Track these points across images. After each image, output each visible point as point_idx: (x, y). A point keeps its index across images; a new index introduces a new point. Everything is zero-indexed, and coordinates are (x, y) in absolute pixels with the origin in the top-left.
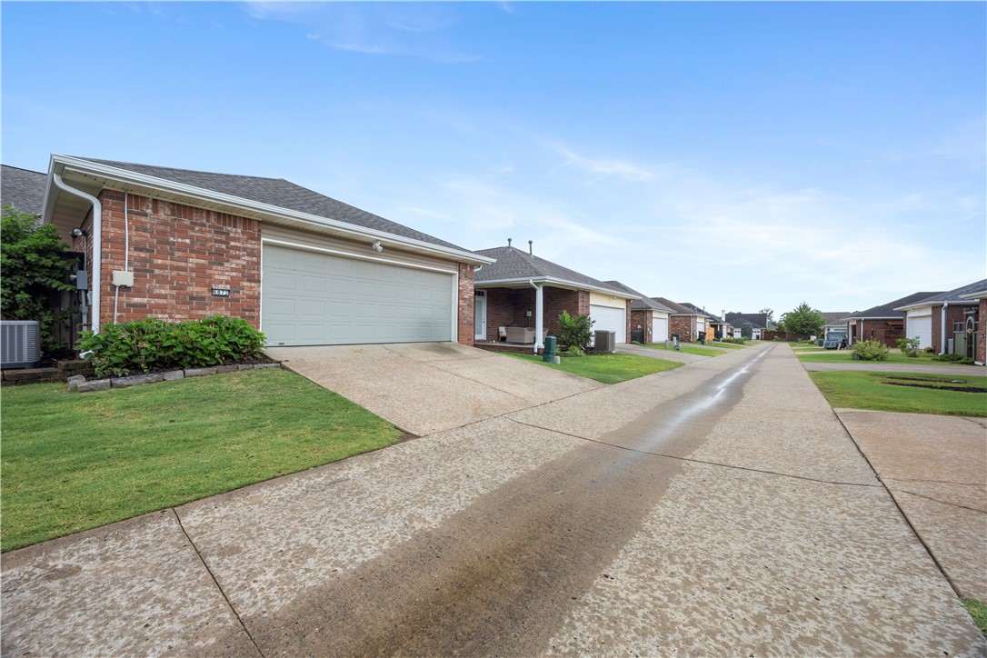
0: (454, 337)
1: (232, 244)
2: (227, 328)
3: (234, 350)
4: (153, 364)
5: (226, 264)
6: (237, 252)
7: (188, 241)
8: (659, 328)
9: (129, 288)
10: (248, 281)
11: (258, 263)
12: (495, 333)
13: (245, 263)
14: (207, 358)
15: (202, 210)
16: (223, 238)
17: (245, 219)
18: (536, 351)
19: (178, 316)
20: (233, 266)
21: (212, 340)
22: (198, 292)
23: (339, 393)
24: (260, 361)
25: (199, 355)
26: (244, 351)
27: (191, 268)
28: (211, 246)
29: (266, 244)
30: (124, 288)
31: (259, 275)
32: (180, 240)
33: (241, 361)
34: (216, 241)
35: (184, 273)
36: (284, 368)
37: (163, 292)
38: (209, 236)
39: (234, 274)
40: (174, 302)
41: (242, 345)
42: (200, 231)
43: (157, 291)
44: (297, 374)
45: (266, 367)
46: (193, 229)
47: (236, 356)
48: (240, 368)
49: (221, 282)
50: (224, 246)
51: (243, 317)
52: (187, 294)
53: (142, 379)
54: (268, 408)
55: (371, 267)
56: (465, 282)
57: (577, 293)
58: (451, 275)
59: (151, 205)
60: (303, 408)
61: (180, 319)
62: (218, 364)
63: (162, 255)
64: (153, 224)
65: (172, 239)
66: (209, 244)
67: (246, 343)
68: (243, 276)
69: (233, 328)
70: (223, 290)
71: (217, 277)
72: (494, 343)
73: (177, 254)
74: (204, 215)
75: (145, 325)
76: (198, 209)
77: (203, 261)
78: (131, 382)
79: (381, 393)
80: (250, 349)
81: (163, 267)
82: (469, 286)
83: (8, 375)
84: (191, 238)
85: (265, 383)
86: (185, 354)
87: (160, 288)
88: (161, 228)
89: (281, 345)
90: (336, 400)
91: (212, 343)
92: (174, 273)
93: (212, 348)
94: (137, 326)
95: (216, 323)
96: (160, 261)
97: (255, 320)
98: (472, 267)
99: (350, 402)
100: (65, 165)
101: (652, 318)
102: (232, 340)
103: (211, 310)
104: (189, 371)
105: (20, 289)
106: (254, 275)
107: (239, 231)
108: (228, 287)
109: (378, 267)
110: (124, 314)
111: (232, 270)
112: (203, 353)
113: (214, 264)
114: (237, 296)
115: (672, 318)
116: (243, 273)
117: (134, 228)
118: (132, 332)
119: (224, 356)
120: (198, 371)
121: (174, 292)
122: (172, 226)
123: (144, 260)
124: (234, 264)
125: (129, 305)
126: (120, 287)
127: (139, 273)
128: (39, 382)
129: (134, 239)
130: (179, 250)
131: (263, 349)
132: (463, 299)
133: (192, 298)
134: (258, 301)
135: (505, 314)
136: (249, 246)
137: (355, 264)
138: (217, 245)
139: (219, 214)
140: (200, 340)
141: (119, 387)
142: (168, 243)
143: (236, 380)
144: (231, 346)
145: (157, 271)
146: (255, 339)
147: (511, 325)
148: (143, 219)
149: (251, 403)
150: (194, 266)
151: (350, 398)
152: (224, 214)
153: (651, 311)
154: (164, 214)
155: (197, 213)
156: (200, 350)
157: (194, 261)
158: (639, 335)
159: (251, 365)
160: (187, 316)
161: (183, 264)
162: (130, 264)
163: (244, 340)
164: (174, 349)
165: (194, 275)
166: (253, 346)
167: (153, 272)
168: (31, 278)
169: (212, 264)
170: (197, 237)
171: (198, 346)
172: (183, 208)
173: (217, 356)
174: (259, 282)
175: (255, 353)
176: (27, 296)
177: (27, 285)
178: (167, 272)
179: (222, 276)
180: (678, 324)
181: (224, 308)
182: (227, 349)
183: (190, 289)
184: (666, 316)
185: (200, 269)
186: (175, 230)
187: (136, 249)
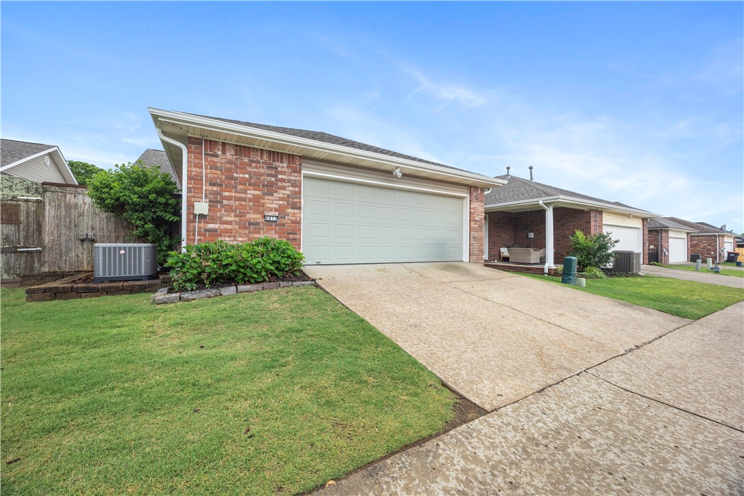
0: (466, 258)
1: (280, 176)
2: (273, 249)
3: (277, 268)
4: (216, 280)
5: (275, 195)
6: (284, 184)
7: (247, 176)
8: (677, 249)
9: (206, 216)
10: (292, 208)
11: (299, 193)
12: (497, 253)
13: (289, 193)
14: (255, 276)
15: (257, 150)
16: (273, 172)
17: (289, 155)
18: (546, 271)
19: (240, 239)
20: (281, 195)
21: (260, 259)
22: (254, 219)
23: (367, 319)
24: (299, 279)
25: (249, 272)
26: (286, 270)
27: (250, 198)
28: (264, 180)
29: (306, 177)
30: (202, 216)
31: (300, 202)
32: (241, 175)
33: (284, 279)
34: (268, 175)
35: (244, 203)
36: (317, 286)
37: (229, 219)
38: (262, 171)
39: (281, 202)
40: (237, 227)
41: (284, 264)
42: (256, 167)
43: (225, 219)
44: (328, 293)
45: (303, 285)
46: (251, 166)
47: (280, 274)
48: (282, 286)
49: (271, 210)
50: (273, 179)
51: (288, 239)
52: (247, 220)
53: (205, 293)
54: (294, 335)
55: (391, 193)
56: (475, 205)
57: (589, 212)
58: (462, 198)
59: (220, 148)
60: (329, 339)
61: (241, 241)
62: (264, 281)
63: (229, 188)
64: (222, 163)
65: (235, 175)
66: (263, 178)
67: (287, 262)
68: (288, 204)
69: (278, 249)
70: (273, 216)
71: (268, 205)
72: (496, 263)
73: (240, 187)
74: (259, 154)
75: (212, 246)
76: (254, 148)
77: (258, 193)
78: (195, 296)
79: (411, 322)
80: (291, 267)
81: (229, 198)
82: (480, 208)
83: (125, 286)
84: (249, 173)
85: (298, 302)
86: (239, 272)
87: (228, 215)
88: (228, 166)
89: (318, 264)
90: (364, 329)
91: (260, 262)
92: (237, 203)
93: (259, 266)
94: (206, 247)
95: (265, 244)
96: (227, 194)
97: (297, 242)
98: (483, 190)
99: (379, 333)
100: (158, 116)
101: (668, 238)
102: (276, 260)
103: (264, 233)
104: (241, 287)
105: (149, 221)
106: (296, 202)
107: (285, 165)
108: (277, 214)
109: (397, 193)
110: (202, 237)
111: (280, 199)
112: (252, 271)
113: (266, 194)
114: (283, 221)
115: (691, 237)
116: (288, 202)
117: (209, 167)
118: (200, 251)
119: (270, 273)
120: (248, 287)
121: (237, 219)
122: (236, 164)
123: (216, 193)
124: (281, 193)
125: (206, 230)
126: (200, 215)
127: (213, 204)
128: (145, 292)
129: (209, 176)
130: (240, 184)
131: (302, 268)
132: (474, 221)
133: (250, 224)
134: (300, 226)
135: (505, 236)
136: (293, 178)
137: (377, 191)
138: (268, 178)
139: (270, 151)
140: (250, 259)
141: (186, 301)
142: (233, 178)
143: (275, 298)
144: (275, 265)
145: (225, 202)
146: (295, 259)
147: (513, 246)
148: (215, 159)
149: (280, 326)
150: (251, 197)
151: (379, 327)
152: (274, 152)
153: (667, 231)
154: (230, 155)
155: (253, 152)
156: (250, 268)
157: (251, 193)
158: (655, 257)
159: (290, 283)
160: (246, 239)
161: (243, 195)
162: (206, 197)
163: (286, 259)
164: (231, 268)
165: (251, 204)
166: (293, 264)
167: (222, 202)
168: (155, 212)
169: (265, 194)
170: (254, 172)
171: (248, 264)
172: (244, 148)
173: (263, 274)
174: (300, 208)
175: (296, 270)
176: (151, 226)
177: (153, 218)
178: (232, 203)
179: (272, 203)
180: (697, 244)
181: (273, 232)
182: (272, 267)
183: (249, 216)
184: (685, 236)
185: (256, 199)
186: (238, 167)
187: (210, 185)
